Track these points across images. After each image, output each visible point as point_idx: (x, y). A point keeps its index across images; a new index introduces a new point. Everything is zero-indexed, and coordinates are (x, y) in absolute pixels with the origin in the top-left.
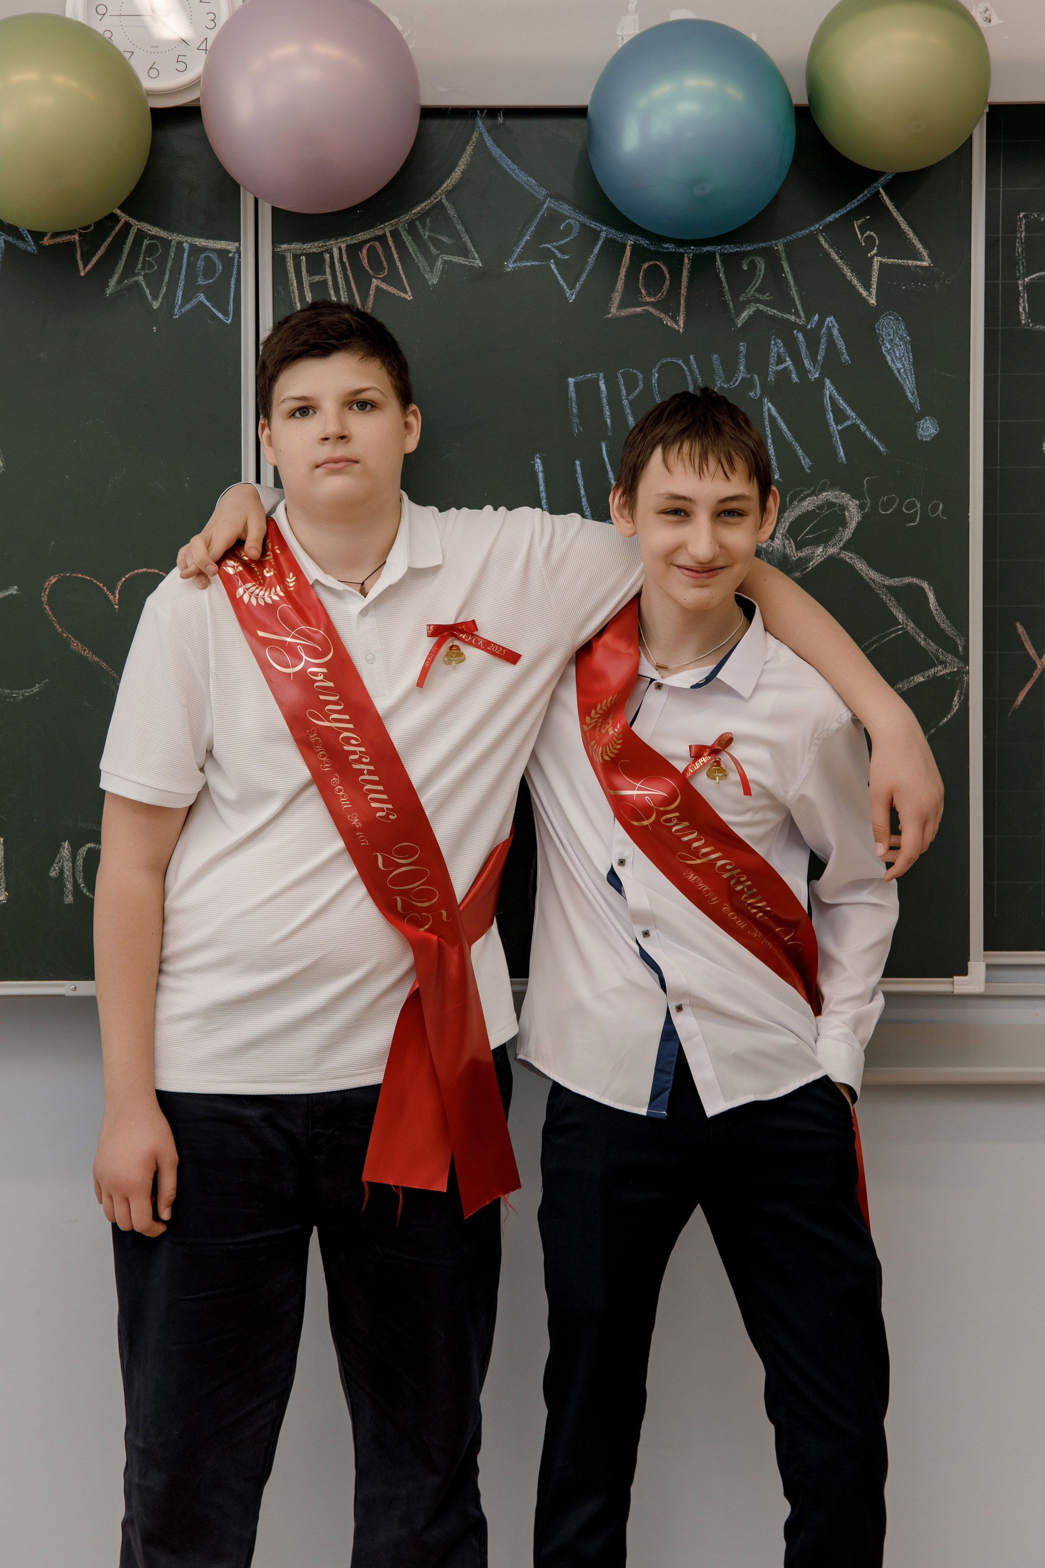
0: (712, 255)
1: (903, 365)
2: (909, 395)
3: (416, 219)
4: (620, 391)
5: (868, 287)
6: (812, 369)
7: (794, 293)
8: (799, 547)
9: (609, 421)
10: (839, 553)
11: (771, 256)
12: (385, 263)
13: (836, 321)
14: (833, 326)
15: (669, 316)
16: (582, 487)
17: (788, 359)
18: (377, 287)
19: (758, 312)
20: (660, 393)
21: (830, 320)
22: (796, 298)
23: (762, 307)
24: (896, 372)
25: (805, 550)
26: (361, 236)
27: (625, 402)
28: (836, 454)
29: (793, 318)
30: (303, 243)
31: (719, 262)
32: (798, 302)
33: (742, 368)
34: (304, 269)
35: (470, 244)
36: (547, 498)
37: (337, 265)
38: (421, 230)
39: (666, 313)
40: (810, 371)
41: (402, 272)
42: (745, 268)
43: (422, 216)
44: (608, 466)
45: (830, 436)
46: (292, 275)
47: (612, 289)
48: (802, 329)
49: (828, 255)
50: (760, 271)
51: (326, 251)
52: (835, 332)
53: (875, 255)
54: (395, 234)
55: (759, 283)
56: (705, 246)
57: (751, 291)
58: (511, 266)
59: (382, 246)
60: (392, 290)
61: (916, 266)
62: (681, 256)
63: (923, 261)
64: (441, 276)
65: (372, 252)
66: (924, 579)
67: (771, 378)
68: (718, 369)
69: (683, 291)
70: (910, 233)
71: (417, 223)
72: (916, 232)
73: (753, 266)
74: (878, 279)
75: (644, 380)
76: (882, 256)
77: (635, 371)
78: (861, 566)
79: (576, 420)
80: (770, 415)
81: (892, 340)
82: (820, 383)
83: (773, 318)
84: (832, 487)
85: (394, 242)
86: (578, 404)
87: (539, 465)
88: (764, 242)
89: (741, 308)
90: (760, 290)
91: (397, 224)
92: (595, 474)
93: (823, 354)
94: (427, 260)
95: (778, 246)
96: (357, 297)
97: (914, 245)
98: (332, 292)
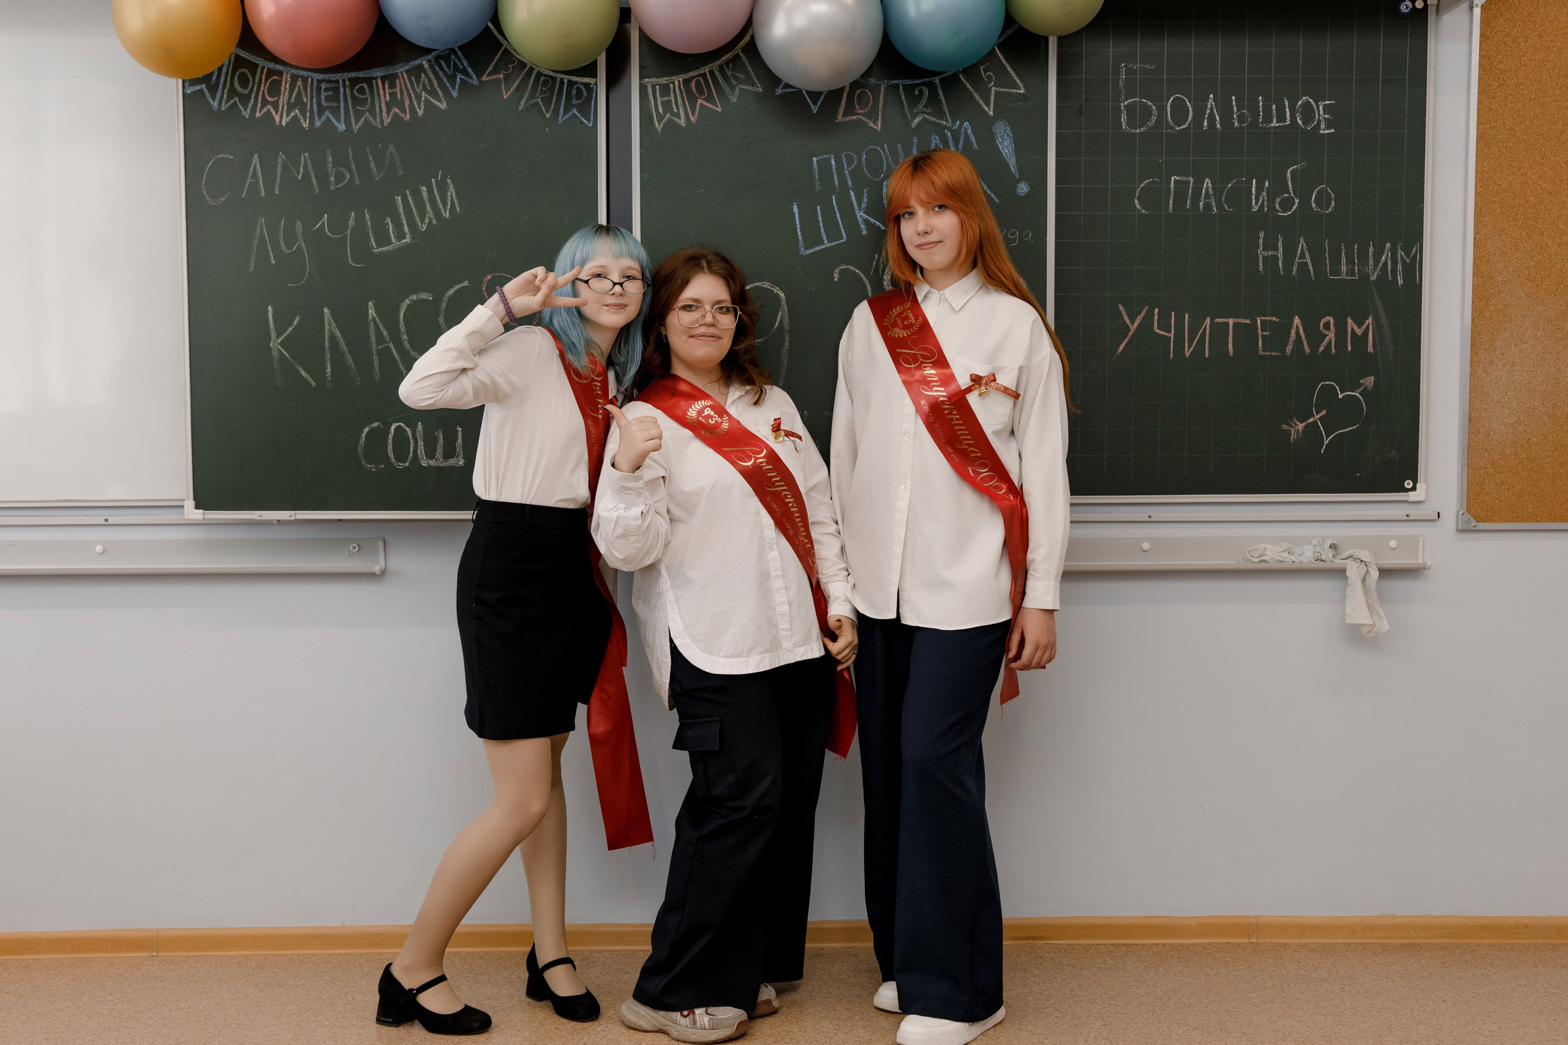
0: (897, 86)
1: (1009, 151)
2: (1012, 168)
3: (724, 64)
4: (844, 165)
5: (988, 105)
7: (945, 108)
9: (837, 183)
11: (931, 86)
12: (705, 90)
13: (970, 125)
14: (968, 128)
15: (873, 122)
16: (821, 222)
18: (701, 104)
19: (924, 119)
20: (867, 167)
21: (966, 124)
22: (947, 111)
23: (926, 116)
24: (1004, 155)
26: (691, 74)
27: (846, 172)
29: (944, 123)
30: (658, 78)
31: (901, 90)
32: (947, 114)
34: (658, 93)
35: (755, 79)
36: (801, 228)
37: (677, 91)
38: (727, 70)
39: (870, 119)
41: (715, 95)
42: (917, 93)
43: (727, 63)
44: (836, 210)
46: (651, 97)
47: (839, 105)
48: (950, 129)
49: (965, 86)
50: (926, 95)
51: (672, 82)
52: (969, 131)
53: (992, 86)
54: (712, 72)
55: (924, 102)
56: (893, 80)
57: (920, 107)
58: (780, 91)
59: (703, 80)
60: (710, 105)
61: (1016, 93)
62: (879, 86)
63: (1020, 90)
64: (738, 98)
65: (698, 83)
68: (901, 152)
69: (881, 107)
70: (1013, 74)
71: (724, 66)
72: (1016, 74)
73: (921, 92)
74: (995, 100)
75: (858, 159)
76: (997, 87)
77: (852, 154)
79: (818, 183)
81: (1002, 136)
83: (932, 123)
85: (711, 77)
86: (818, 173)
87: (796, 209)
88: (928, 78)
89: (914, 116)
90: (925, 106)
91: (712, 66)
92: (829, 215)
93: (962, 144)
94: (730, 88)
95: (937, 80)
96: (689, 110)
97: (1014, 81)
98: (674, 107)
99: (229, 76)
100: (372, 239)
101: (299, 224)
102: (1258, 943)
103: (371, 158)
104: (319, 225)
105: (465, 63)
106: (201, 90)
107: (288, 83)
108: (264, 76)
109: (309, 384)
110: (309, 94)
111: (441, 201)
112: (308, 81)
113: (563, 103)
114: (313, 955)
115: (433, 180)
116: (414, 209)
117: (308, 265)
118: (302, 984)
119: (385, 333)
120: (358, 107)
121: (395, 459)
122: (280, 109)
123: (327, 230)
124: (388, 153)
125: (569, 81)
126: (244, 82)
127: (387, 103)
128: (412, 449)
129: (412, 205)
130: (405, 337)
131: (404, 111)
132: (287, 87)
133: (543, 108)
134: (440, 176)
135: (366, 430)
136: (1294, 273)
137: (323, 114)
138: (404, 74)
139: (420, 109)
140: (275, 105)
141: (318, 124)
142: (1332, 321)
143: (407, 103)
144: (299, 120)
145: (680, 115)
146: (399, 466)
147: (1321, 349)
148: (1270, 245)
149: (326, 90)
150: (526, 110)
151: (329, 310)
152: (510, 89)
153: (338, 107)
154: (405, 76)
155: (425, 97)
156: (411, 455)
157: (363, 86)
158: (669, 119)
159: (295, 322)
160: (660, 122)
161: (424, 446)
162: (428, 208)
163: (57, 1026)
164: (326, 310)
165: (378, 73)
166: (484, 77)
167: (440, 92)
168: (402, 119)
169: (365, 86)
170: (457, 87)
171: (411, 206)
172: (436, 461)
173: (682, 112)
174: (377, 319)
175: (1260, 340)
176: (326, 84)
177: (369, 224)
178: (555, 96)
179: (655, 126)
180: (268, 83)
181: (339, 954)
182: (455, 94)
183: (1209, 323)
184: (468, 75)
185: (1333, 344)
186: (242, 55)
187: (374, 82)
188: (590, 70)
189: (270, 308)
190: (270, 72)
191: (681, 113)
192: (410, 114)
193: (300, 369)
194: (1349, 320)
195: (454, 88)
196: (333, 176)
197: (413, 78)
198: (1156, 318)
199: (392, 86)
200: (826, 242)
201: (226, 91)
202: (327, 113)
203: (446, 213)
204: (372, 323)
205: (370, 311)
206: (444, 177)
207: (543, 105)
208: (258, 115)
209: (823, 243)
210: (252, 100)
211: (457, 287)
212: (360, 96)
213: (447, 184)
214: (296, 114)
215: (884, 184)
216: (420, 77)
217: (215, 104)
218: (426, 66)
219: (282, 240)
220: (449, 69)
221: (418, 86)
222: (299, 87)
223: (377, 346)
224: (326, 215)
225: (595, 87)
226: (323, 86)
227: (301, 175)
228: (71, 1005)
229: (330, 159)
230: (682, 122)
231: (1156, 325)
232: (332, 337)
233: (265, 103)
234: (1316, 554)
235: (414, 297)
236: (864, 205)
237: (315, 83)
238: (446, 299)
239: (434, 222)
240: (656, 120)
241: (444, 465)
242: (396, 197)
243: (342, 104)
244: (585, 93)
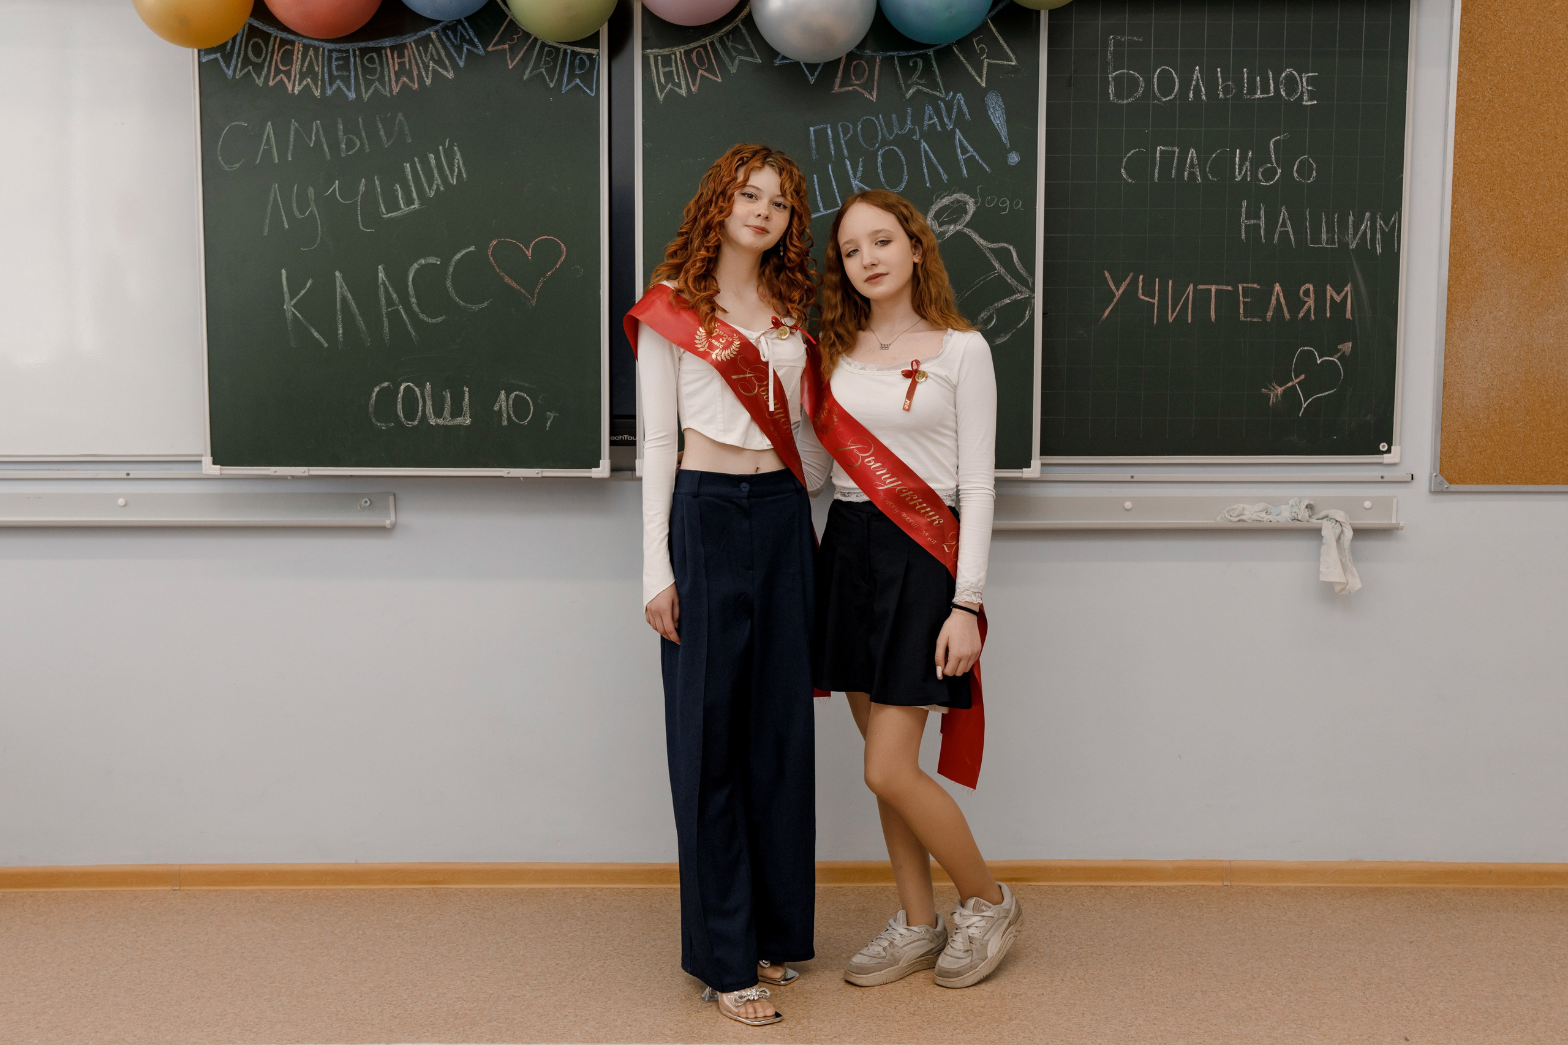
0: (893, 57)
1: (1000, 121)
2: (1003, 139)
3: (724, 35)
4: (840, 135)
5: (981, 77)
6: (949, 123)
7: (939, 79)
8: (940, 226)
9: (833, 152)
10: (963, 229)
11: (926, 59)
12: (706, 61)
13: (963, 96)
14: (961, 99)
15: (868, 92)
16: (817, 190)
17: (935, 117)
18: (701, 74)
19: (918, 91)
20: (862, 136)
21: (959, 95)
22: (940, 82)
23: (920, 87)
24: (996, 125)
25: (943, 227)
26: (693, 45)
27: (842, 141)
28: (961, 172)
29: (938, 94)
30: (660, 49)
31: (896, 62)
32: (941, 85)
33: (909, 122)
34: (660, 64)
35: (754, 50)
37: (679, 62)
38: (727, 42)
39: (866, 90)
40: (947, 125)
41: (715, 66)
42: (911, 65)
43: (727, 34)
44: (832, 178)
45: (958, 161)
46: (653, 68)
47: (835, 76)
48: (943, 100)
49: (958, 58)
50: (920, 65)
51: (673, 53)
52: (962, 102)
53: (985, 58)
54: (712, 44)
55: (919, 74)
56: (889, 52)
57: (915, 78)
58: (778, 62)
59: (704, 50)
60: (710, 76)
61: (1009, 65)
62: (874, 58)
63: (1012, 62)
64: (738, 69)
65: (698, 54)
66: (1011, 244)
67: (925, 128)
68: (895, 122)
69: (876, 78)
70: (1006, 47)
71: (725, 37)
72: (1008, 45)
73: (915, 63)
74: (987, 72)
75: (853, 129)
76: (989, 59)
77: (848, 124)
78: (975, 236)
79: (814, 152)
80: (925, 149)
81: (994, 107)
82: (953, 132)
83: (927, 93)
84: (959, 191)
85: (711, 48)
86: (815, 143)
88: (922, 50)
89: (908, 88)
90: (920, 78)
91: (713, 38)
92: (825, 183)
93: (955, 115)
94: (730, 60)
95: (931, 52)
96: (690, 80)
97: (1007, 53)
98: (676, 78)
99: (243, 45)
100: (382, 205)
101: (311, 190)
102: (1231, 886)
103: (380, 126)
104: (330, 191)
105: (471, 33)
106: (216, 59)
107: (300, 53)
108: (277, 46)
109: (321, 345)
110: (320, 64)
111: (448, 168)
112: (319, 51)
113: (566, 72)
114: (328, 890)
115: (441, 148)
116: (422, 176)
117: (320, 229)
118: (317, 919)
119: (395, 296)
120: (368, 76)
121: (404, 417)
122: (293, 78)
123: (338, 196)
124: (397, 121)
125: (573, 52)
126: (258, 51)
127: (396, 73)
128: (420, 409)
129: (421, 172)
130: (413, 300)
131: (412, 80)
132: (300, 56)
133: (547, 78)
134: (447, 144)
135: (377, 389)
136: (1275, 241)
137: (335, 82)
138: (413, 44)
139: (428, 79)
140: (288, 74)
141: (329, 92)
142: (1312, 288)
143: (415, 72)
144: (311, 89)
145: (681, 85)
146: (408, 424)
147: (1301, 315)
148: (1253, 214)
149: (337, 59)
150: (530, 79)
151: (341, 272)
152: (515, 59)
153: (349, 77)
154: (414, 46)
155: (433, 67)
156: (420, 413)
157: (372, 56)
158: (671, 88)
159: (308, 285)
160: (661, 92)
161: (433, 405)
162: (436, 175)
163: (83, 957)
164: (337, 274)
165: (387, 43)
166: (490, 47)
167: (447, 62)
168: (410, 88)
169: (375, 55)
170: (463, 57)
171: (419, 172)
172: (443, 419)
173: (683, 82)
174: (387, 282)
175: (1242, 306)
176: (337, 54)
177: (379, 190)
178: (558, 67)
179: (656, 96)
180: (281, 52)
181: (352, 889)
182: (461, 64)
183: (1192, 289)
184: (474, 45)
185: (1312, 310)
186: (256, 25)
187: (383, 52)
188: (593, 41)
189: (283, 271)
190: (283, 42)
191: (682, 84)
192: (418, 84)
193: (313, 331)
194: (1329, 288)
195: (460, 58)
196: (344, 143)
197: (421, 48)
198: (1141, 284)
199: (401, 55)
200: (822, 209)
201: (240, 60)
202: (338, 82)
203: (453, 180)
204: (382, 287)
205: (380, 275)
206: (451, 146)
207: (547, 75)
208: (271, 83)
209: (819, 211)
210: (266, 69)
211: (463, 252)
212: (370, 66)
213: (454, 152)
214: (308, 84)
215: (879, 153)
216: (428, 47)
217: (230, 73)
218: (434, 36)
219: (294, 205)
220: (456, 39)
221: (426, 56)
222: (311, 57)
223: (387, 308)
224: (337, 182)
225: (598, 57)
226: (334, 55)
227: (313, 142)
228: (96, 936)
229: (341, 127)
230: (683, 92)
231: (1140, 291)
232: (344, 299)
233: (278, 71)
234: (1293, 514)
235: (423, 261)
236: (859, 174)
237: (326, 53)
238: (453, 263)
239: (442, 188)
240: (657, 90)
241: (451, 423)
242: (405, 164)
243: (352, 73)
244: (588, 64)
